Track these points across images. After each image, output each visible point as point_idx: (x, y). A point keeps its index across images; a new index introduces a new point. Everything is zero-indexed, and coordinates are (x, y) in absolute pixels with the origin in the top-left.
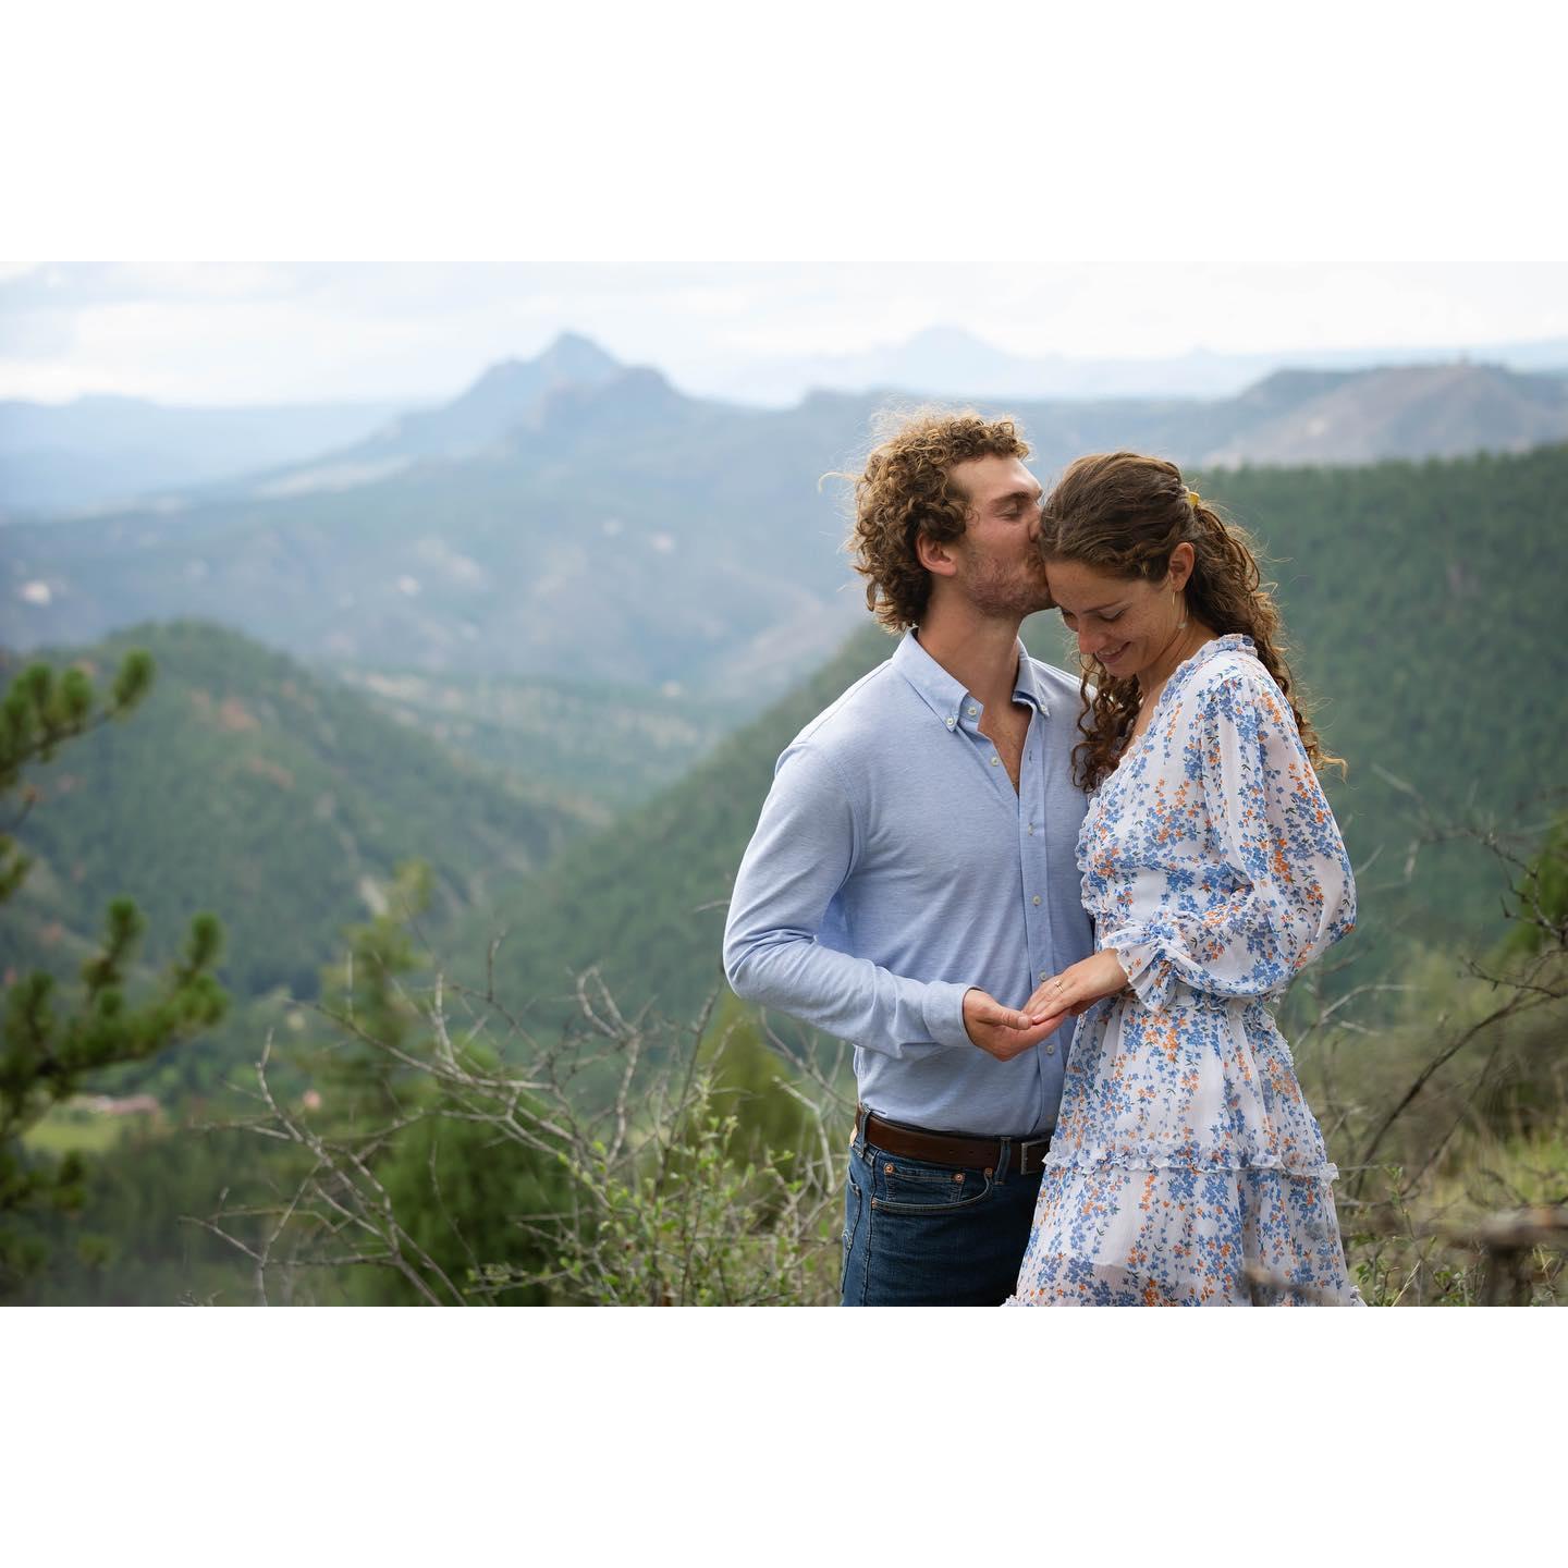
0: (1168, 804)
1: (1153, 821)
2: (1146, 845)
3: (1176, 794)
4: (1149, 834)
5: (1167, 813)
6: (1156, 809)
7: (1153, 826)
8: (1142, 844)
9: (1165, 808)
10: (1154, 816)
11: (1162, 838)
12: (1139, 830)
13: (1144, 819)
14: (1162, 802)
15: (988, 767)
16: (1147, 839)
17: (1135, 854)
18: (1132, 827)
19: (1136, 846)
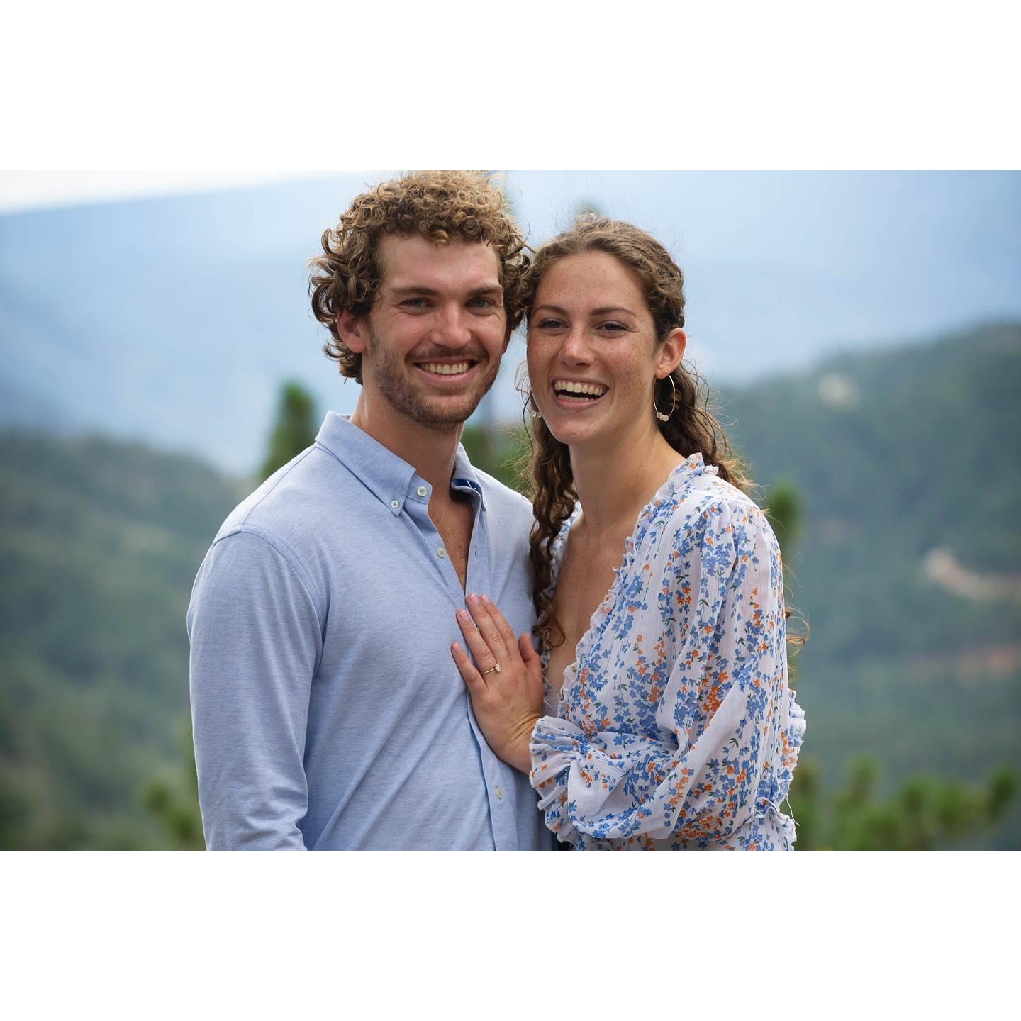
0: (649, 661)
1: (637, 683)
2: (638, 709)
3: (655, 648)
4: (638, 697)
5: (651, 671)
6: (637, 669)
7: (639, 688)
8: (634, 710)
9: (647, 666)
10: (637, 678)
11: (653, 698)
12: (626, 696)
13: (627, 682)
14: (642, 660)
15: (436, 557)
16: (637, 703)
17: (629, 720)
18: (617, 693)
19: (627, 713)
